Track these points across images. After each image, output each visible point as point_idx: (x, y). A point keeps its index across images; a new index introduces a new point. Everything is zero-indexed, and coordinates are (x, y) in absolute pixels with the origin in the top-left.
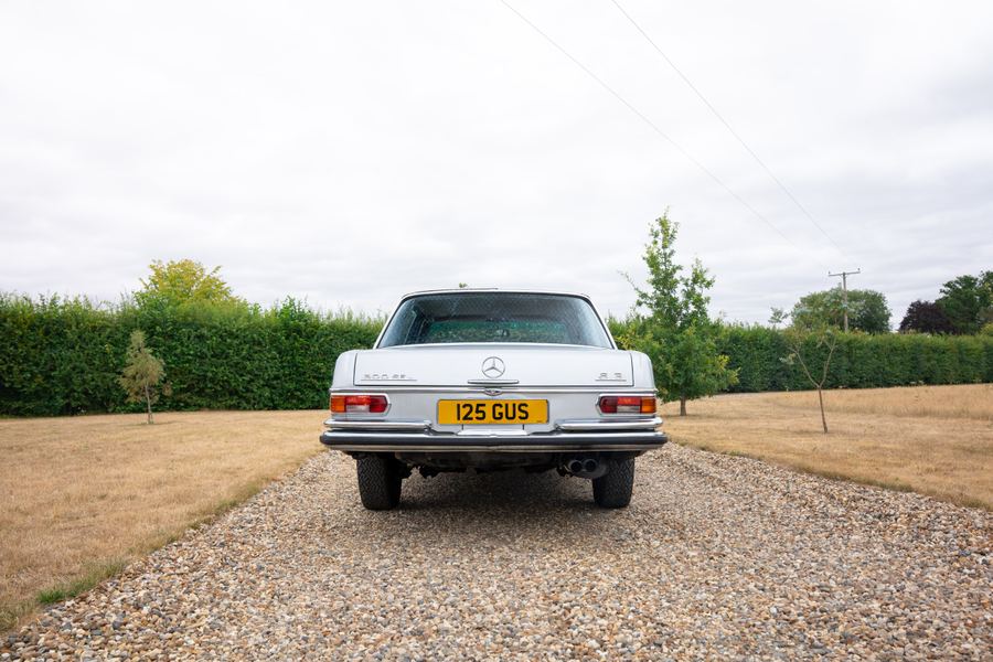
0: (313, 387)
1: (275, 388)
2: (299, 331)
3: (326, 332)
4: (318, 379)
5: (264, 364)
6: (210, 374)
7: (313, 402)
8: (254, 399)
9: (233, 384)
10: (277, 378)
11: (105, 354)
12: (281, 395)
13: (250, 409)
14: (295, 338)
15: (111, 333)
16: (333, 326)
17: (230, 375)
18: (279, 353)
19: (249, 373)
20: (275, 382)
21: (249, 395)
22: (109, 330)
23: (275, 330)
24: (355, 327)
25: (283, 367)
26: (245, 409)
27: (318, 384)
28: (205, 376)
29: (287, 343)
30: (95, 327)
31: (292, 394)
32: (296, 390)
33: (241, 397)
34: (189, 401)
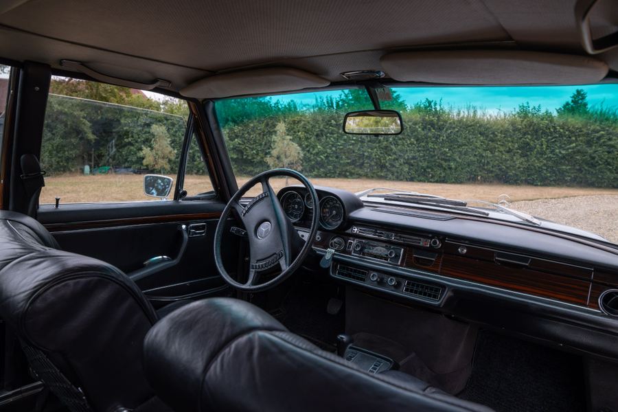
0: (440, 166)
1: (412, 165)
2: (432, 124)
3: (454, 126)
4: (446, 160)
5: (406, 148)
6: (366, 154)
7: (440, 177)
8: (398, 172)
9: (382, 161)
10: (414, 158)
11: (300, 138)
12: (417, 171)
13: (393, 180)
14: (430, 130)
15: (305, 124)
16: (460, 121)
17: (381, 155)
18: (417, 141)
19: (395, 153)
20: (412, 161)
21: (394, 169)
22: (303, 122)
23: (415, 124)
24: (478, 122)
25: (419, 151)
26: (390, 179)
27: (445, 164)
28: (364, 155)
29: (423, 133)
30: (295, 121)
31: (425, 170)
32: (428, 167)
33: (388, 170)
34: (353, 171)
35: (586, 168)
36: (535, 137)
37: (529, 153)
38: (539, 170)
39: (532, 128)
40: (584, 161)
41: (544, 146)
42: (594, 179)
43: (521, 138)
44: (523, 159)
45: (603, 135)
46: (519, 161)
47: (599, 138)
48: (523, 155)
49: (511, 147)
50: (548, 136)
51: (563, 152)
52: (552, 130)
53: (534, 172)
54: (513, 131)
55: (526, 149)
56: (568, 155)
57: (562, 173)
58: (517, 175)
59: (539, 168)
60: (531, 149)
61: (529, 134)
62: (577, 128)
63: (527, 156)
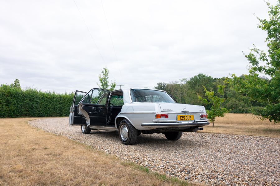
35: (30, 110)
36: (11, 98)
37: (9, 104)
38: (14, 112)
39: (10, 94)
40: (29, 107)
41: (15, 102)
42: (32, 114)
43: (5, 98)
44: (7, 107)
45: (35, 98)
46: (5, 108)
47: (34, 99)
48: (6, 105)
49: (1, 102)
50: (16, 97)
51: (23, 104)
52: (17, 95)
53: (11, 112)
54: (2, 95)
55: (8, 103)
56: (24, 105)
57: (22, 112)
58: (4, 114)
59: (13, 110)
60: (10, 103)
61: (8, 96)
62: (27, 95)
63: (8, 105)
